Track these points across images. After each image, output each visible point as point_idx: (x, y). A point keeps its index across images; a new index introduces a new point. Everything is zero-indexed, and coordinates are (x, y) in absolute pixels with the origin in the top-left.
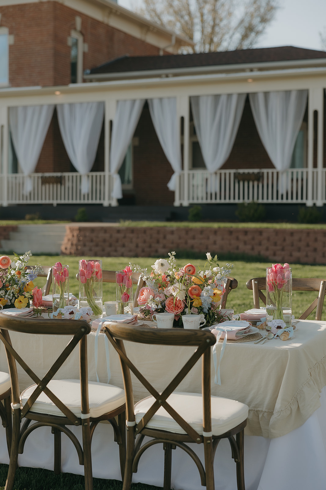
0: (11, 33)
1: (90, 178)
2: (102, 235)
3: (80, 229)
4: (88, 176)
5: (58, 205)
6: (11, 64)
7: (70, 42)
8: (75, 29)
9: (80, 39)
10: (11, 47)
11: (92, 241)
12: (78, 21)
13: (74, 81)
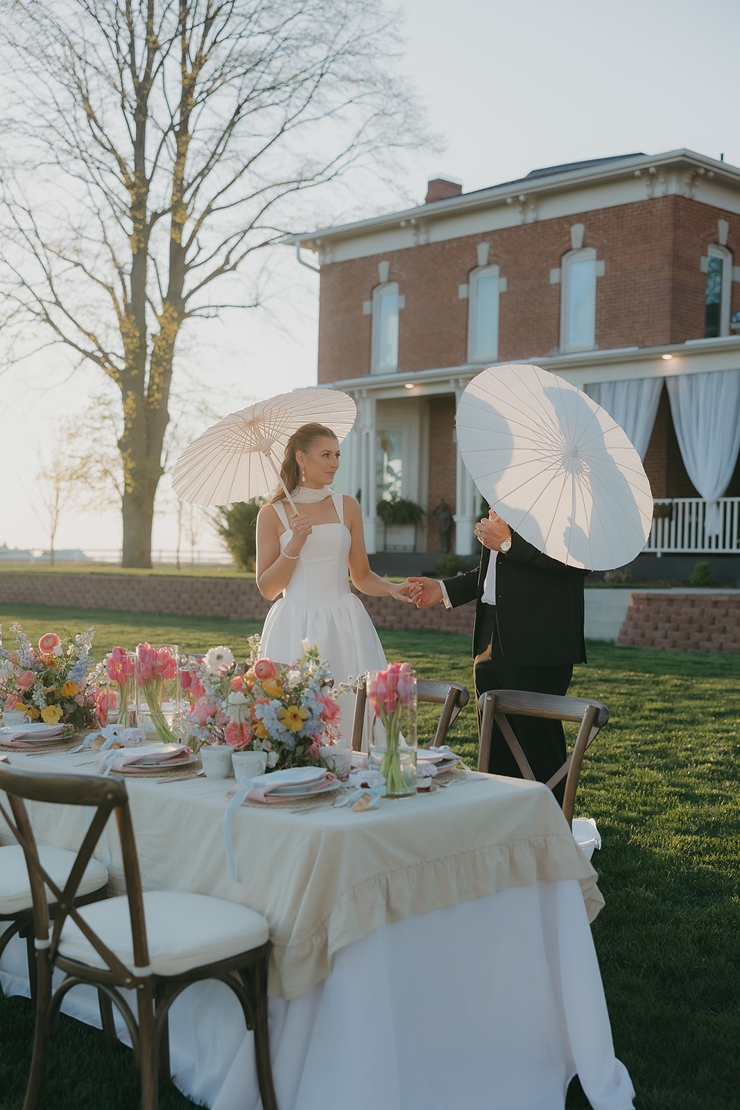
0: (599, 257)
1: (722, 506)
2: (686, 610)
3: (649, 599)
4: (718, 504)
5: (664, 554)
6: (598, 311)
7: (705, 266)
8: (717, 243)
9: (728, 260)
10: (599, 281)
11: (669, 620)
12: (723, 227)
13: (715, 334)
